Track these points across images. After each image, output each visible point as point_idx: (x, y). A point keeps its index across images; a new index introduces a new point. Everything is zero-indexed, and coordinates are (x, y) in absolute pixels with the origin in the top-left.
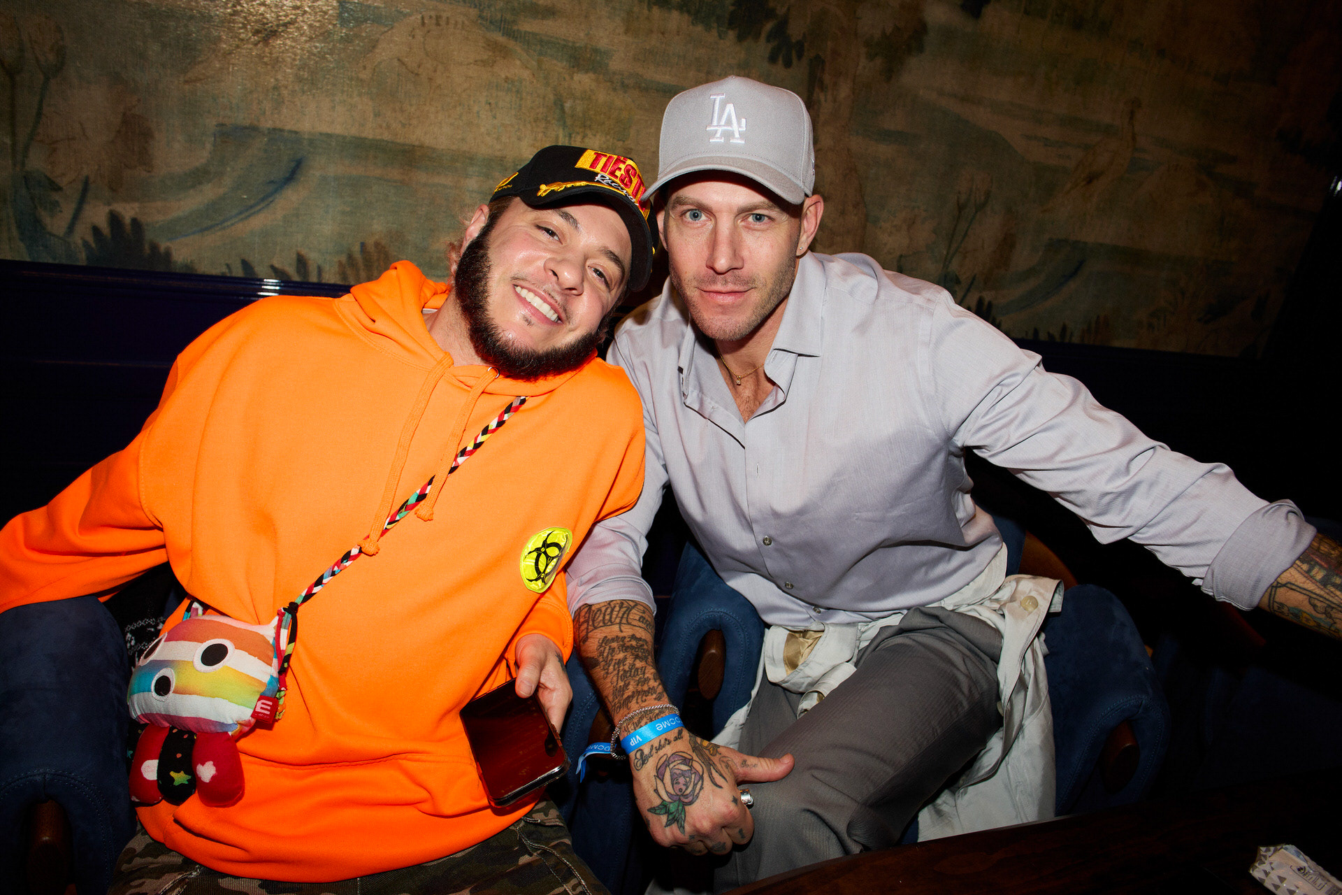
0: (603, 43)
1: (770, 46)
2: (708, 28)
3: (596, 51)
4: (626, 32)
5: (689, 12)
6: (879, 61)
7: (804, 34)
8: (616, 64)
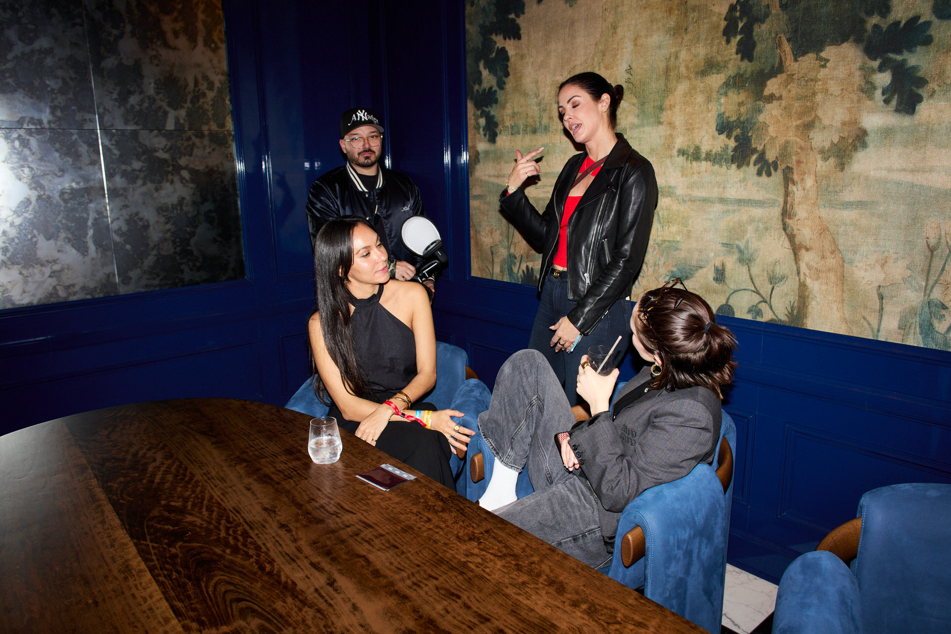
0: (673, 183)
1: (757, 167)
2: (721, 166)
3: (670, 187)
4: (682, 176)
5: (710, 160)
6: (832, 161)
7: (777, 157)
8: (679, 192)
